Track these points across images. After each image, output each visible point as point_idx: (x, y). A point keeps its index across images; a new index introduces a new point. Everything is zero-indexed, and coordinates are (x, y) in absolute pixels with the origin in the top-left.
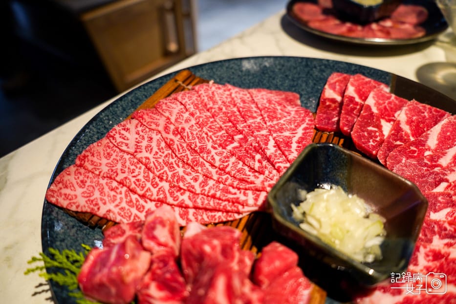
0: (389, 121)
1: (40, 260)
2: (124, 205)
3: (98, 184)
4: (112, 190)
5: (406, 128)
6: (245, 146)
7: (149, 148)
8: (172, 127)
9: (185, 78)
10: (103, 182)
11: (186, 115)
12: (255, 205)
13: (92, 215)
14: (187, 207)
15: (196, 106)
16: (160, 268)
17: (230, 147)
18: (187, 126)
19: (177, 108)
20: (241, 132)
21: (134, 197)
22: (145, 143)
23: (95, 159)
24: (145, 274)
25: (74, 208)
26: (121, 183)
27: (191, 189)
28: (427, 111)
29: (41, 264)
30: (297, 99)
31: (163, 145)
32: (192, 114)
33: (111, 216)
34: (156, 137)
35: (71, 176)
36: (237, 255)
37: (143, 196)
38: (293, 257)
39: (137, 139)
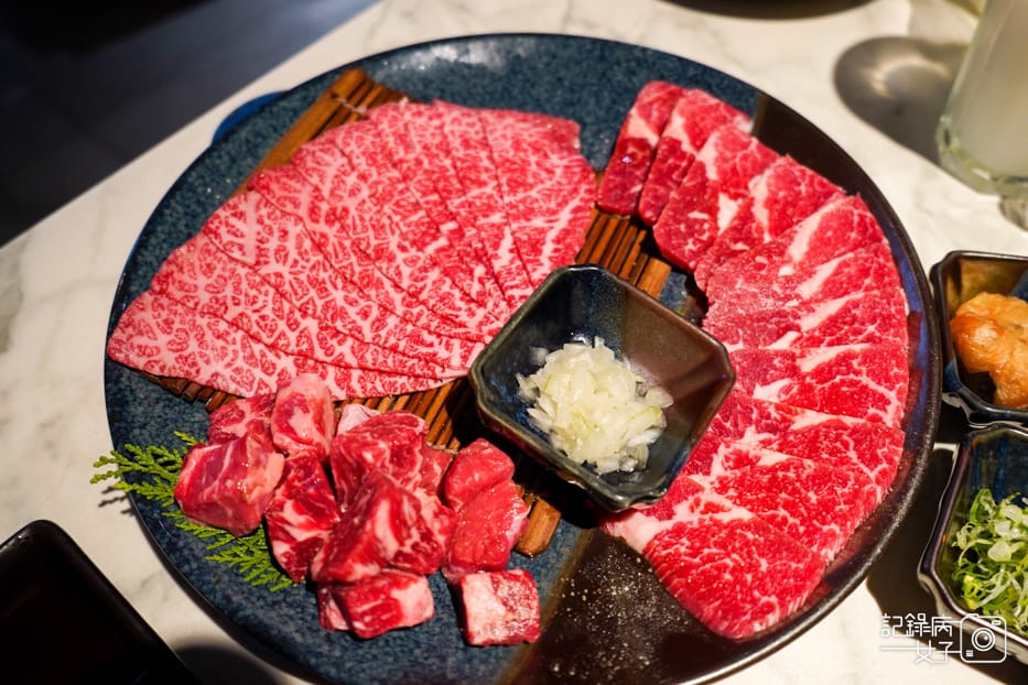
0: (734, 197)
1: (111, 461)
2: (240, 363)
3: (194, 325)
4: (218, 337)
5: (762, 215)
6: (458, 248)
7: (282, 254)
8: (324, 207)
9: (353, 88)
10: (203, 322)
11: (352, 180)
12: (463, 367)
13: (188, 382)
14: (348, 367)
15: (371, 158)
16: (300, 480)
17: (430, 249)
18: (352, 204)
19: (334, 162)
20: (452, 217)
21: (257, 348)
22: (273, 244)
23: (185, 278)
24: (278, 487)
25: (156, 371)
26: (234, 324)
27: (357, 334)
28: (806, 179)
29: (114, 467)
30: (575, 135)
31: (307, 244)
32: (363, 177)
33: (220, 383)
34: (294, 230)
35: (145, 312)
36: (420, 458)
37: (273, 347)
38: (505, 464)
39: (259, 233)
